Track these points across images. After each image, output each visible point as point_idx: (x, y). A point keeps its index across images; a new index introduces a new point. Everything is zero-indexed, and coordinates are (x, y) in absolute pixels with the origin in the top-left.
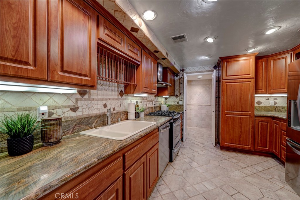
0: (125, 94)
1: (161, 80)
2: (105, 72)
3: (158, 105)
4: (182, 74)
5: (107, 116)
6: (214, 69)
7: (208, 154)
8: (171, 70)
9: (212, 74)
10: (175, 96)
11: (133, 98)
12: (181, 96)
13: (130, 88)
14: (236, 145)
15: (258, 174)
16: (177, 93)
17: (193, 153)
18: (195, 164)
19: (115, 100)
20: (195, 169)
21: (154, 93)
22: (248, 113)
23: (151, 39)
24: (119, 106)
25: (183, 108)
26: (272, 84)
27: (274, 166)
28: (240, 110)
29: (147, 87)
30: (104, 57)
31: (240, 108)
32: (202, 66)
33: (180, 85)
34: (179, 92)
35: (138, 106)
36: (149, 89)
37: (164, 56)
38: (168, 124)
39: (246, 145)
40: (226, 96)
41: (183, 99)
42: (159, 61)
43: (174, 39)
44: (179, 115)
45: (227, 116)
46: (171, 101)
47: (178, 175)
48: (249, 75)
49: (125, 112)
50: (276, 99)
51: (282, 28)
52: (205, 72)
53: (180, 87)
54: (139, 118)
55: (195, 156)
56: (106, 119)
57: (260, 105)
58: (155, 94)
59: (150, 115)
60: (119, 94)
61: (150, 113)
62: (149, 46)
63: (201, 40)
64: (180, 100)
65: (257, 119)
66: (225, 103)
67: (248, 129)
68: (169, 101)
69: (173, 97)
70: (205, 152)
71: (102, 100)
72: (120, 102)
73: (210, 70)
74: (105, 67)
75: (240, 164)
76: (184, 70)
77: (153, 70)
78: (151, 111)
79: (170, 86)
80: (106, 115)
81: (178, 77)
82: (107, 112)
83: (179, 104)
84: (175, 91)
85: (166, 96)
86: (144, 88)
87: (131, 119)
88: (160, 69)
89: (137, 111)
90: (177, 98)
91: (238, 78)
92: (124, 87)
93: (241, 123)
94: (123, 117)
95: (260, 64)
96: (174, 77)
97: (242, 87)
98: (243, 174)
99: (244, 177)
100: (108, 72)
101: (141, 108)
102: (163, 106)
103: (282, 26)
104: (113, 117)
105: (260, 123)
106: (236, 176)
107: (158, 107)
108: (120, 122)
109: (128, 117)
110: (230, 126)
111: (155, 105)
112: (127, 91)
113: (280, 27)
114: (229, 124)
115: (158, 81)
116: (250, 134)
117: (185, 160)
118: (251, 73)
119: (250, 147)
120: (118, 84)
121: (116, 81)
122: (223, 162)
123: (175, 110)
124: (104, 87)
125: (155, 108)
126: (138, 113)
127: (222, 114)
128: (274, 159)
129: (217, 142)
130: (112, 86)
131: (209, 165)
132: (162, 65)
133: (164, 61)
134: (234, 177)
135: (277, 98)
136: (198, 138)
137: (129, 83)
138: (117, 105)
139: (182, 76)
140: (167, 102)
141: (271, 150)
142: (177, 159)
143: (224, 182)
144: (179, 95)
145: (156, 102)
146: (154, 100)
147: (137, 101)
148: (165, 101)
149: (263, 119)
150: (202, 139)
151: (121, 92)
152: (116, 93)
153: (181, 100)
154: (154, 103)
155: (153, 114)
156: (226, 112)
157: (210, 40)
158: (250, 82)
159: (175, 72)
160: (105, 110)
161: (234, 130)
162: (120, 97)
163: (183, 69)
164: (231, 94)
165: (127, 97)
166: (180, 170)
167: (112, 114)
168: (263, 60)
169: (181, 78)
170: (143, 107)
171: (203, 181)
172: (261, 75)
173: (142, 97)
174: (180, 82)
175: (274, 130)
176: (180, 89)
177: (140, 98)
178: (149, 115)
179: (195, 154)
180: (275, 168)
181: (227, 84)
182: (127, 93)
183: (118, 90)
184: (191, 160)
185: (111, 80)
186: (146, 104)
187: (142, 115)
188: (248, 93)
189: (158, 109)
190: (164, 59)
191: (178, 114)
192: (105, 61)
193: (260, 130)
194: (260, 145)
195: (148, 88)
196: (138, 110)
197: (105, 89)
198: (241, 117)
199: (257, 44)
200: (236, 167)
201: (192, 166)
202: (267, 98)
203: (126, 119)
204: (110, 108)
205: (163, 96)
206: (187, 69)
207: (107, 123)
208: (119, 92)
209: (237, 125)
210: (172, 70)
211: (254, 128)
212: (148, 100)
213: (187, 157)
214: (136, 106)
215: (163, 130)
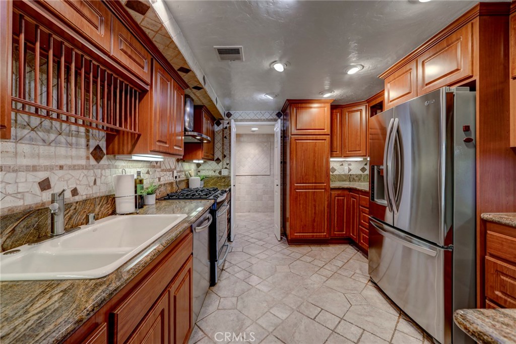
0: (107, 154)
1: (190, 128)
2: (45, 95)
3: (183, 177)
4: (227, 122)
5: (52, 214)
6: (277, 118)
7: (273, 256)
8: (208, 112)
9: (274, 125)
10: (215, 160)
11: (130, 164)
12: (226, 161)
13: (121, 142)
14: (309, 234)
15: (339, 272)
16: (218, 154)
17: (249, 260)
18: (254, 280)
19: (79, 169)
20: (256, 288)
21: (177, 153)
22: (323, 184)
23: (175, 39)
24: (92, 184)
25: (230, 180)
26: (347, 144)
27: (353, 255)
28: (314, 181)
29: (165, 141)
30: (41, 54)
31: (314, 179)
32: (259, 111)
33: (223, 141)
34: (223, 153)
35: (141, 182)
36: (167, 145)
37: (198, 81)
38: (208, 215)
39: (321, 233)
40: (296, 161)
41: (230, 166)
42: (187, 91)
43: (221, 52)
44: (225, 195)
45: (297, 191)
46: (207, 170)
47: (229, 309)
48: (324, 129)
49: (107, 197)
50: (349, 165)
51: (365, 69)
52: (264, 120)
53: (223, 144)
54: (145, 207)
55: (253, 264)
56: (49, 221)
57: (334, 173)
58: (181, 155)
59: (169, 199)
60: (91, 153)
61: (168, 195)
62: (168, 55)
63: (266, 64)
64: (224, 167)
65: (333, 192)
66: (295, 171)
67: (323, 209)
68: (203, 170)
69: (212, 162)
70: (267, 253)
71: (34, 169)
72: (94, 172)
73: (272, 118)
74: (45, 82)
75: (316, 262)
76: (231, 115)
77: (177, 108)
78: (168, 190)
79: (209, 142)
80: (47, 209)
81: (221, 127)
82: (53, 202)
83: (222, 174)
84: (215, 151)
85: (199, 159)
86: (158, 143)
87: (123, 213)
88: (189, 109)
89: (139, 193)
90: (218, 164)
91: (307, 133)
92: (104, 139)
93: (315, 201)
94: (102, 209)
95: (334, 116)
96: (213, 125)
97: (316, 147)
98: (322, 277)
99: (325, 282)
100: (55, 97)
101: (149, 186)
102: (194, 179)
103: (365, 66)
104: (72, 211)
105: (337, 198)
106: (314, 284)
107: (183, 183)
108: (93, 223)
109: (115, 208)
110: (301, 206)
111: (178, 177)
112: (113, 148)
113: (363, 67)
114: (300, 204)
115: (186, 130)
116: (326, 214)
117: (238, 275)
118: (326, 127)
119: (325, 234)
120: (88, 131)
121: (80, 122)
122: (295, 265)
123: (216, 185)
124: (40, 133)
125: (178, 183)
126: (141, 197)
127: (291, 188)
128: (351, 246)
129: (284, 233)
130: (70, 134)
131: (276, 275)
132: (192, 100)
133: (198, 93)
134: (312, 286)
135: (352, 163)
136: (253, 231)
137: (120, 128)
138: (84, 182)
139: (228, 126)
140: (199, 172)
141: (348, 234)
142: (224, 277)
143: (302, 298)
144: (223, 159)
145: (180, 171)
146: (175, 168)
147: (139, 170)
148: (196, 170)
149: (339, 192)
150: (260, 231)
151: (95, 149)
152: (83, 152)
153: (226, 168)
154: (175, 174)
155: (174, 197)
156: (296, 185)
157: (279, 67)
158: (325, 140)
159: (216, 117)
160: (46, 196)
161: (306, 212)
162: (93, 161)
163: (229, 112)
164: (303, 158)
165: (113, 162)
166: (230, 298)
167: (68, 206)
168: (337, 111)
169: (226, 128)
170: (153, 183)
171: (271, 308)
172: (336, 131)
173: (150, 162)
174: (223, 136)
175: (351, 206)
176: (223, 148)
177: (145, 164)
178: (165, 199)
179: (254, 261)
180: (354, 258)
181: (297, 141)
182: (113, 153)
183: (87, 145)
184: (248, 273)
185: (67, 117)
186: (159, 176)
187: (151, 200)
188: (323, 156)
189: (183, 186)
190: (198, 88)
191: (223, 192)
192: (45, 67)
193: (336, 208)
194: (336, 229)
195: (166, 143)
196: (143, 191)
197: (44, 141)
198: (314, 192)
199: (334, 86)
200: (312, 268)
201: (250, 283)
202: (341, 163)
203: (110, 212)
204: (64, 190)
205: (195, 159)
206: (236, 114)
207: (53, 231)
208: (91, 150)
209: (310, 204)
210: (211, 114)
211: (329, 206)
212: (163, 167)
213: (240, 269)
214: (138, 181)
215: (199, 228)
